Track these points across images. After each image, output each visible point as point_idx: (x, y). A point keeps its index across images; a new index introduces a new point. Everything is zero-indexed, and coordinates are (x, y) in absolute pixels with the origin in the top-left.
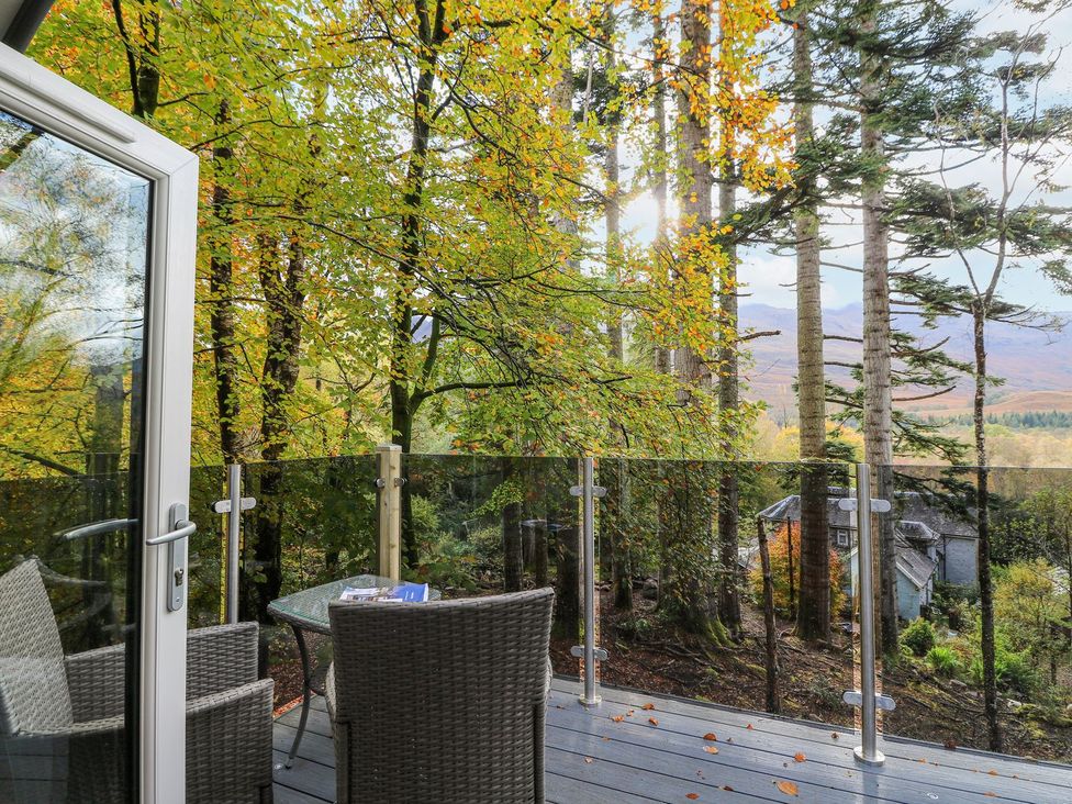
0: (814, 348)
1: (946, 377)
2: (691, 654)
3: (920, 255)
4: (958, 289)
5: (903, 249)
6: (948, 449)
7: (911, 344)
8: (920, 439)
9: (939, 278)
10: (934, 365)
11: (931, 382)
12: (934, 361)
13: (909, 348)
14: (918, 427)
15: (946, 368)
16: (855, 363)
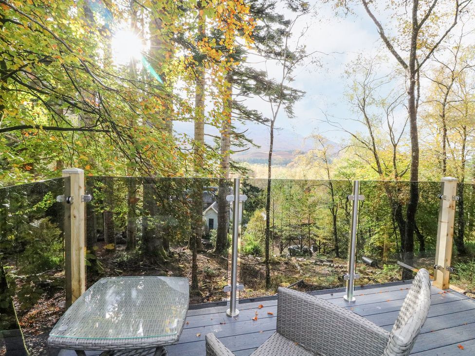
0: (201, 127)
1: (244, 144)
2: (153, 267)
3: (244, 95)
4: (254, 111)
5: (238, 92)
6: (243, 171)
7: (234, 130)
8: (235, 167)
9: (245, 106)
10: (240, 139)
11: (239, 145)
12: (241, 137)
13: (234, 132)
14: (234, 162)
15: (244, 141)
16: (215, 136)
